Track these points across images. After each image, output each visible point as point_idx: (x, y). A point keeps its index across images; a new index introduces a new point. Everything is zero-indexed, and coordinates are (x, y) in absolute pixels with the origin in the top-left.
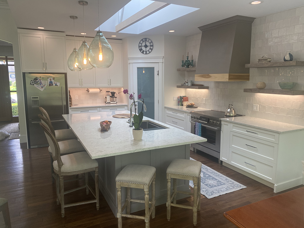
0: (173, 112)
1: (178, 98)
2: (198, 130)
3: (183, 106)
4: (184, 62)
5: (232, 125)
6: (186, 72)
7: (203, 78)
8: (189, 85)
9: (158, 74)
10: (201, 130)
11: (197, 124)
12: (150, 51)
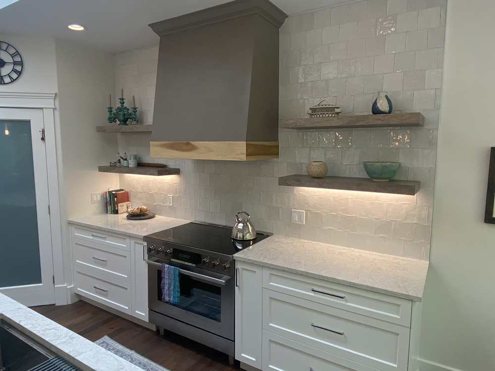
0: (94, 234)
1: (104, 196)
2: (170, 284)
3: (118, 213)
4: (114, 111)
5: (266, 273)
6: (119, 136)
7: (175, 152)
8: (130, 166)
9: (43, 139)
10: (178, 284)
11: (166, 269)
12: (14, 76)
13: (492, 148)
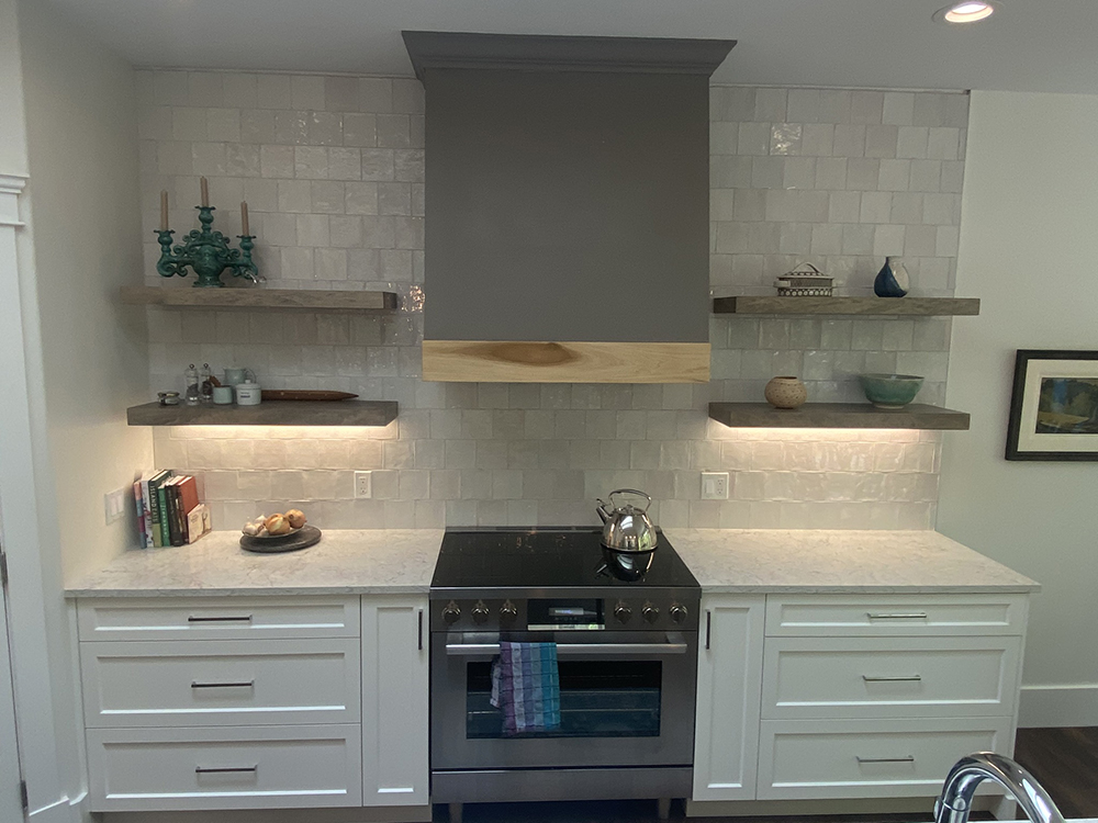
2: (528, 688)
3: (185, 542)
4: (179, 242)
10: (555, 681)
13: (1018, 351)
